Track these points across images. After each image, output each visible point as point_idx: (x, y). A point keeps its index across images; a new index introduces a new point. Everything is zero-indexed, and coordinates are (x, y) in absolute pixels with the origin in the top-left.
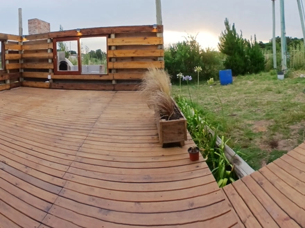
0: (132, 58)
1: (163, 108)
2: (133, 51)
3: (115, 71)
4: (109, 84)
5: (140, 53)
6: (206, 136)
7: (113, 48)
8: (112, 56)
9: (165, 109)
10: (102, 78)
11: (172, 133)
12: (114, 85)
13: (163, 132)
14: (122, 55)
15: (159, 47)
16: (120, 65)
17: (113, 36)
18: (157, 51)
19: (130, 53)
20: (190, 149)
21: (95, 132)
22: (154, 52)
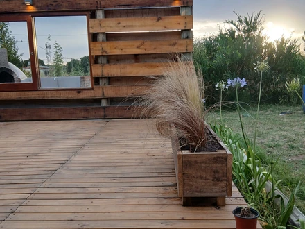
0: (136, 58)
1: (185, 128)
2: (138, 43)
3: (105, 81)
4: (96, 106)
5: (150, 48)
6: (268, 202)
7: (101, 37)
8: (99, 53)
9: (189, 131)
10: (82, 96)
11: (201, 178)
12: (104, 108)
13: (184, 175)
14: (118, 52)
15: (184, 35)
16: (114, 70)
17: (100, 14)
18: (180, 42)
19: (131, 48)
20: (237, 211)
21: (53, 185)
22: (174, 45)
